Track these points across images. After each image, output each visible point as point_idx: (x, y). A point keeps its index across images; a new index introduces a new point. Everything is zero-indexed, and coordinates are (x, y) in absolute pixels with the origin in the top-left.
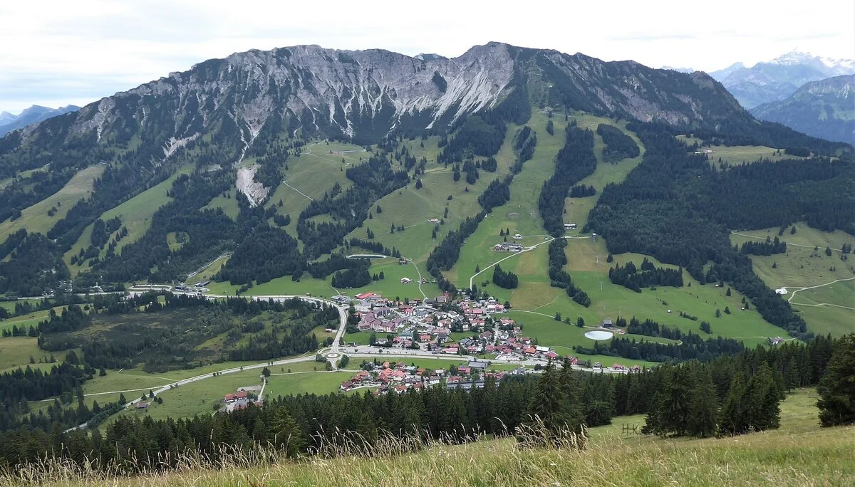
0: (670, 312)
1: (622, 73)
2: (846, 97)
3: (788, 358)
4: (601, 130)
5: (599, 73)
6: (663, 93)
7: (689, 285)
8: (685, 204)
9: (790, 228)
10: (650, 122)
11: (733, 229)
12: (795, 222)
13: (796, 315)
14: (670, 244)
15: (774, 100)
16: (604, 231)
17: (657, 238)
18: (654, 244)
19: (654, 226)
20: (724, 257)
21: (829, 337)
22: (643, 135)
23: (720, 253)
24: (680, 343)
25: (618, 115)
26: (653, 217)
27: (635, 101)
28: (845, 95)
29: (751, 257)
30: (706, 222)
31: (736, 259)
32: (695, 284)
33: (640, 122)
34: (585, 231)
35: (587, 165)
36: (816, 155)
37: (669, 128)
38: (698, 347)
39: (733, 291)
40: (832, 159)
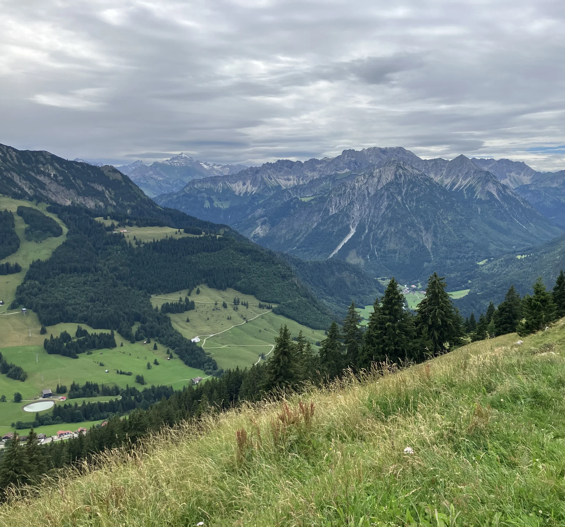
0: (108, 372)
1: (38, 162)
2: (221, 191)
3: (212, 391)
4: (21, 211)
5: (13, 160)
6: (79, 181)
7: (122, 345)
8: (110, 275)
9: (196, 289)
10: (70, 206)
11: (152, 294)
12: (198, 284)
13: (208, 357)
14: (100, 311)
15: (171, 192)
16: (34, 305)
17: (88, 307)
18: (85, 313)
19: (84, 296)
20: (148, 318)
21: (237, 369)
22: (64, 217)
23: (144, 314)
24: (120, 398)
25: (38, 199)
26: (83, 289)
27: (53, 187)
28: (220, 190)
29: (170, 315)
30: (129, 290)
31: (158, 319)
32: (126, 344)
33: (60, 206)
34: (13, 307)
35: (10, 244)
36: (207, 233)
37: (88, 211)
38: (136, 398)
39: (159, 345)
40: (218, 236)
